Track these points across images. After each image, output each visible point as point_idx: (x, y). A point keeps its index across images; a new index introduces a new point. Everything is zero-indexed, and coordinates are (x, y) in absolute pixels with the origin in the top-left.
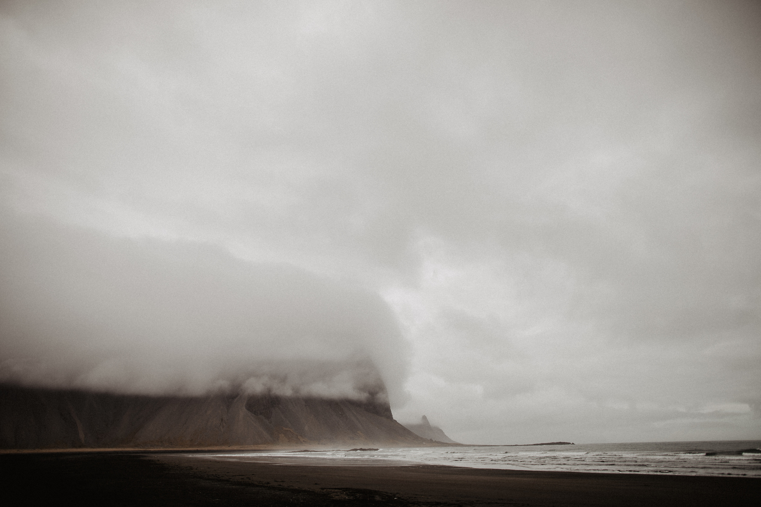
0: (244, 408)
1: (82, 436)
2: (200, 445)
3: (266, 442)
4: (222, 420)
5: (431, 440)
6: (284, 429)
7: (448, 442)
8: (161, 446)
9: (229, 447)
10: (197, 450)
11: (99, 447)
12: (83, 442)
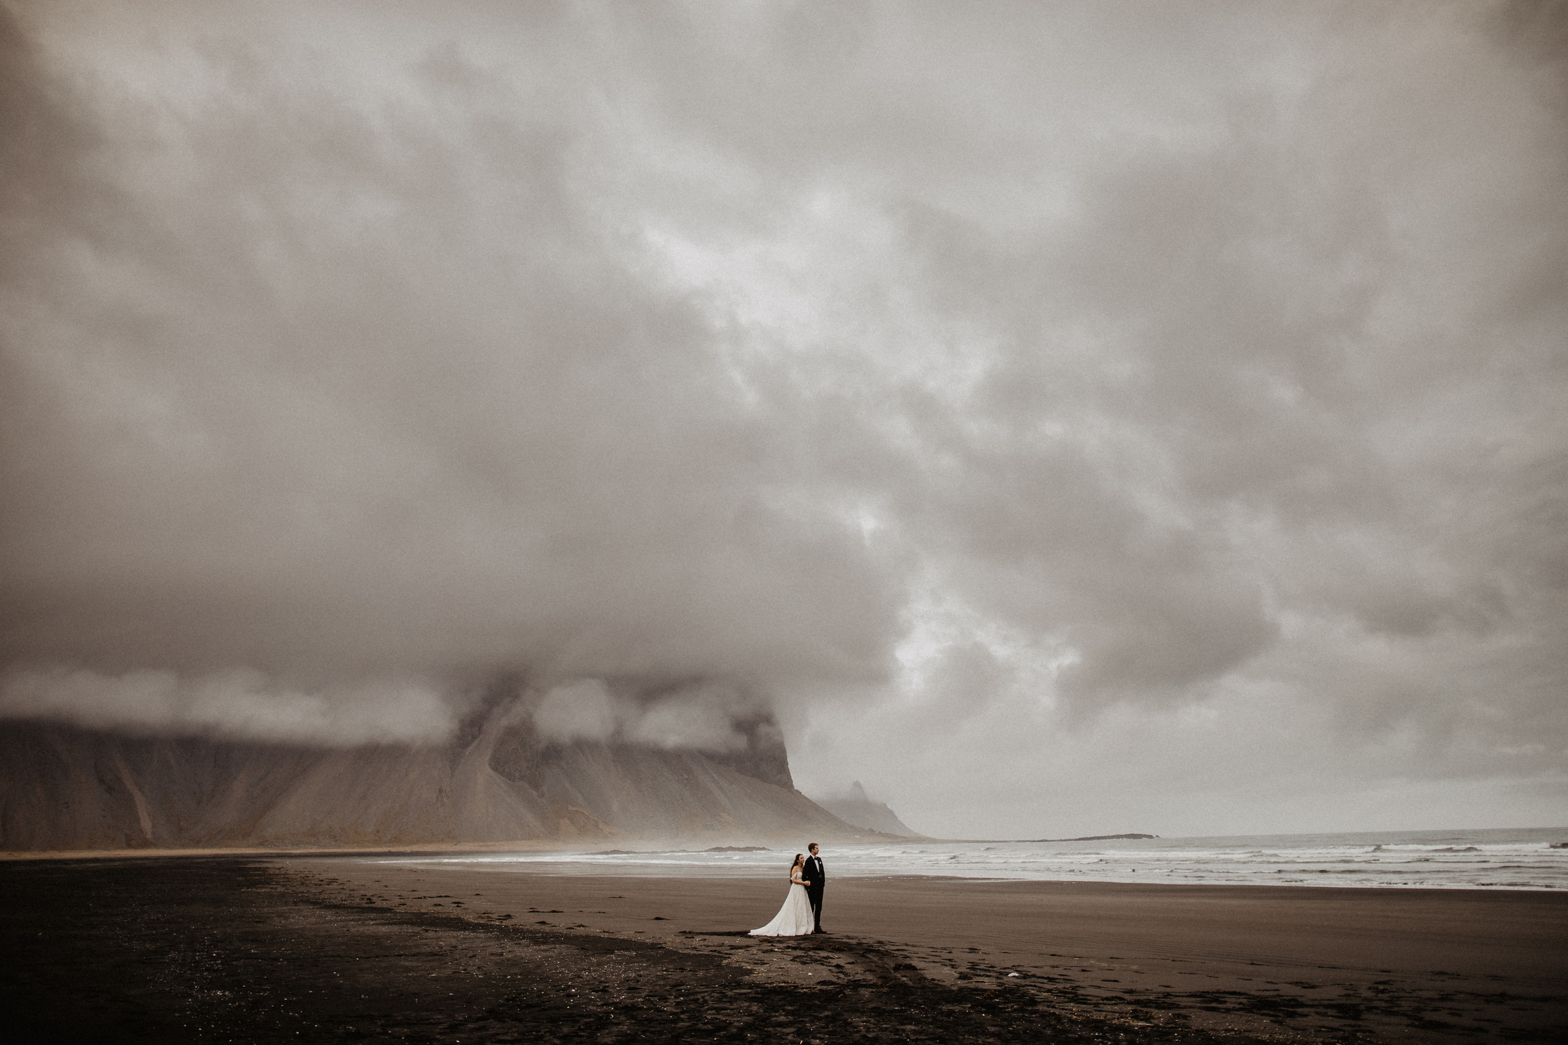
0: (487, 767)
1: (146, 824)
2: (396, 840)
3: (530, 836)
4: (441, 791)
5: (871, 831)
6: (571, 808)
7: (906, 835)
8: (314, 844)
9: (456, 845)
10: (390, 852)
11: (184, 846)
12: (149, 836)
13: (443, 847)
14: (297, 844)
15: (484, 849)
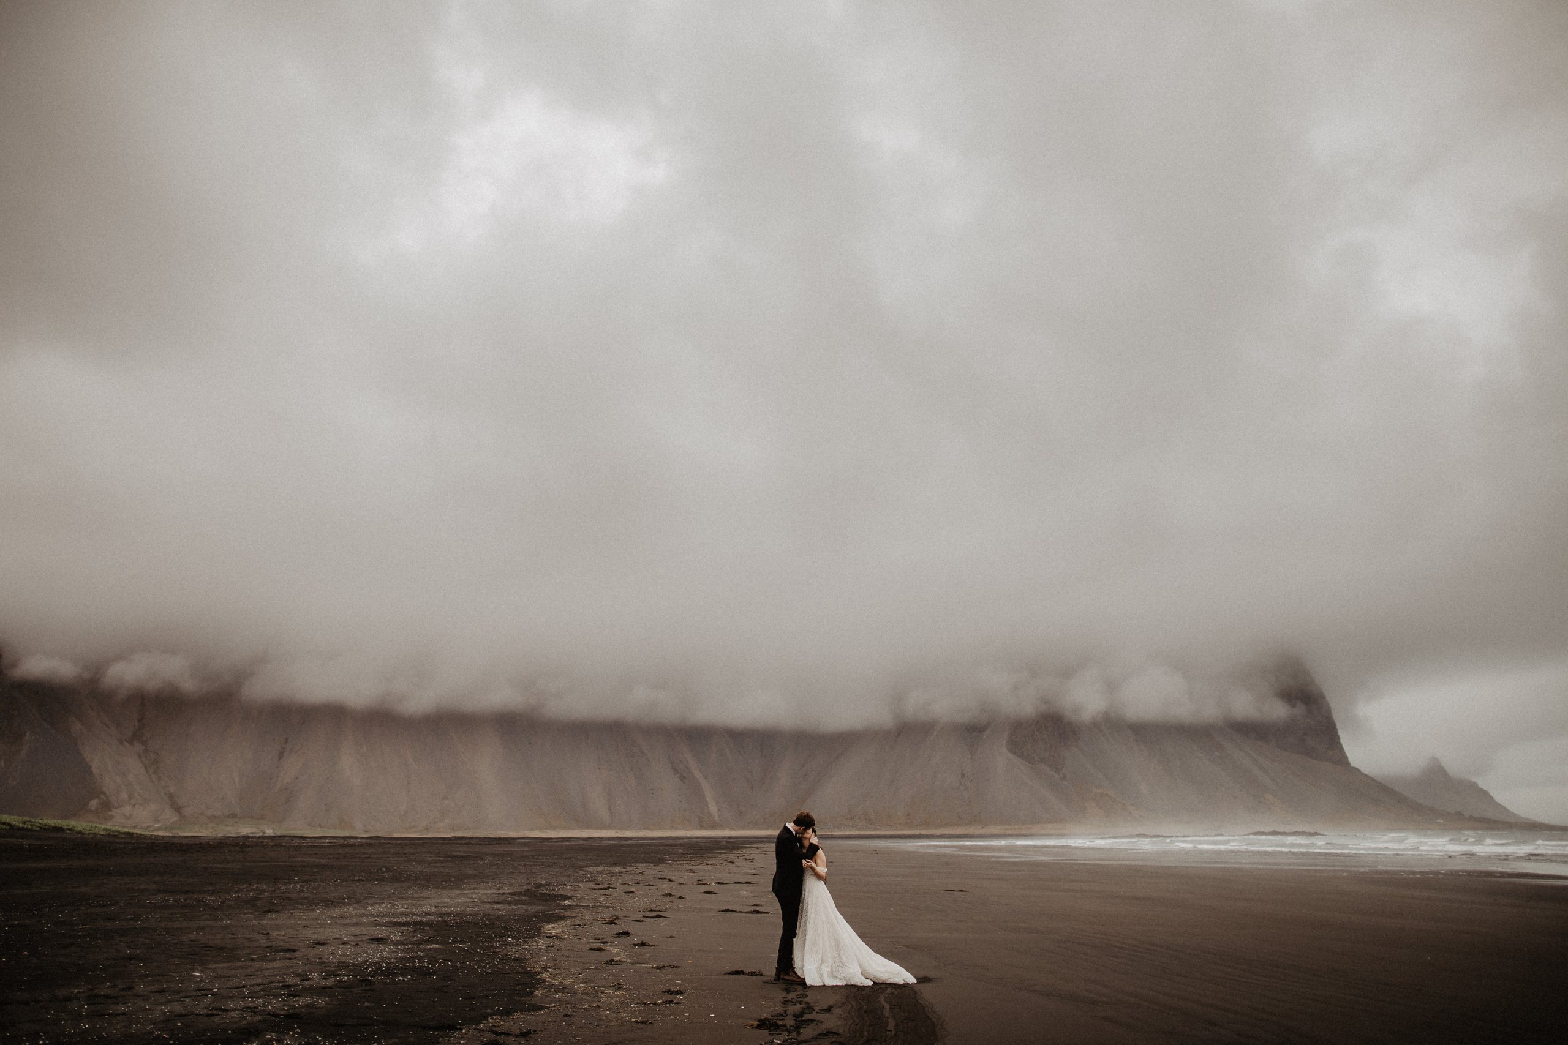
0: (1005, 750)
1: (713, 808)
4: (963, 775)
6: (1094, 789)
9: (983, 828)
12: (717, 818)
13: (971, 830)
14: (837, 827)
15: (1010, 832)
